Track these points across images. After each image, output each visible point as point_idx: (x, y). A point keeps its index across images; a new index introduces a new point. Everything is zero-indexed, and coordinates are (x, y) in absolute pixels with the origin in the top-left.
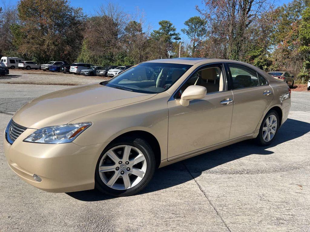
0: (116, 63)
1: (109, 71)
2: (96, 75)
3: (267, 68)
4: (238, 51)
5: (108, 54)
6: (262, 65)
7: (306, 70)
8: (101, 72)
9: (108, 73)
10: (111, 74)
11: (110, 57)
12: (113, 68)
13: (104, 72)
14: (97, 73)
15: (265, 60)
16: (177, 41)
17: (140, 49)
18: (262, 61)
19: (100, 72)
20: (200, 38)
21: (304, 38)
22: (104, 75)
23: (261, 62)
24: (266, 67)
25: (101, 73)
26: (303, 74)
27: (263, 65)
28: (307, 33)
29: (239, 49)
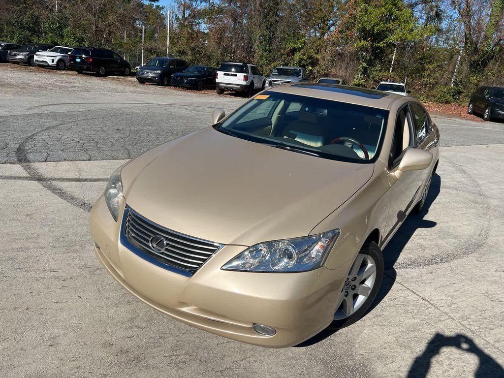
0: (47, 39)
1: (36, 55)
2: (8, 62)
3: (311, 70)
4: (270, 38)
5: (26, 19)
6: (305, 64)
7: (362, 76)
8: (18, 55)
9: (36, 58)
10: (43, 61)
11: (31, 25)
12: (45, 48)
13: (25, 55)
14: (10, 58)
15: (310, 57)
16: (152, 3)
17: (94, 15)
18: (305, 57)
19: (15, 55)
20: (194, 4)
21: (363, 29)
22: (25, 63)
23: (304, 59)
24: (310, 68)
25: (18, 57)
26: (357, 82)
27: (307, 65)
28: (367, 21)
29: (273, 35)
